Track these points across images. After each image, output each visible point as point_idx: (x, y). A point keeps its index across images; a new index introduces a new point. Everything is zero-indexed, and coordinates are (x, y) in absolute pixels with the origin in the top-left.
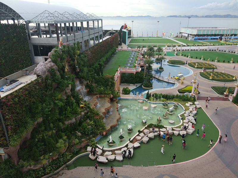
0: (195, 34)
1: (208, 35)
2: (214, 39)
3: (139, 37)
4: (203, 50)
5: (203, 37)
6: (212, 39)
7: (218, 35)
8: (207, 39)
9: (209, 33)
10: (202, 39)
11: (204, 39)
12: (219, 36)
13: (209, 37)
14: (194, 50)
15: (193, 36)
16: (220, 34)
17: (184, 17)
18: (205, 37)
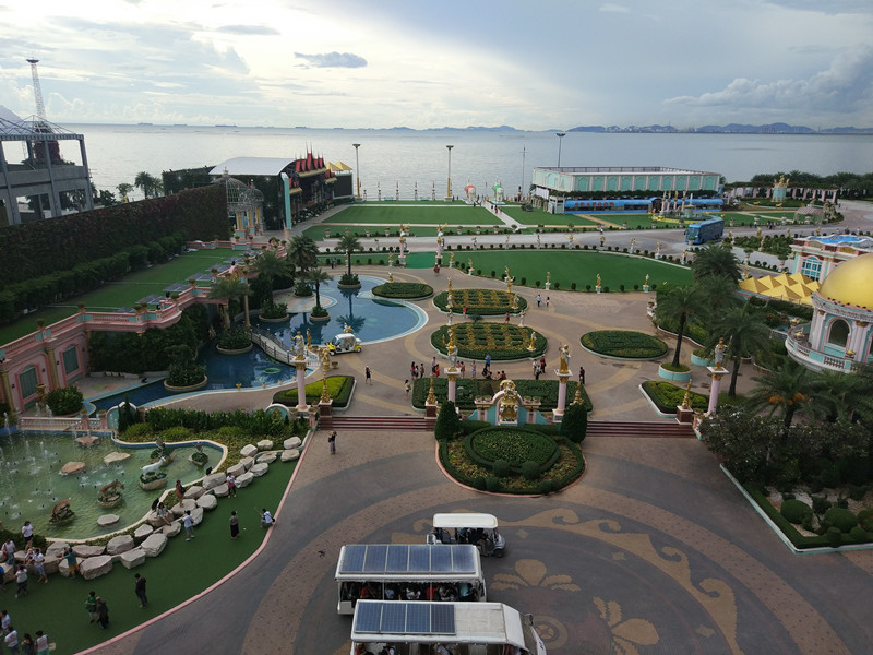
0: (569, 191)
1: (611, 195)
2: (636, 207)
3: (387, 201)
4: (553, 245)
5: (597, 202)
6: (627, 207)
7: (649, 194)
8: (610, 208)
9: (618, 188)
10: (592, 209)
11: (600, 208)
12: (653, 198)
13: (617, 202)
14: (523, 247)
15: (560, 198)
16: (655, 190)
17: (628, 132)
18: (604, 201)
